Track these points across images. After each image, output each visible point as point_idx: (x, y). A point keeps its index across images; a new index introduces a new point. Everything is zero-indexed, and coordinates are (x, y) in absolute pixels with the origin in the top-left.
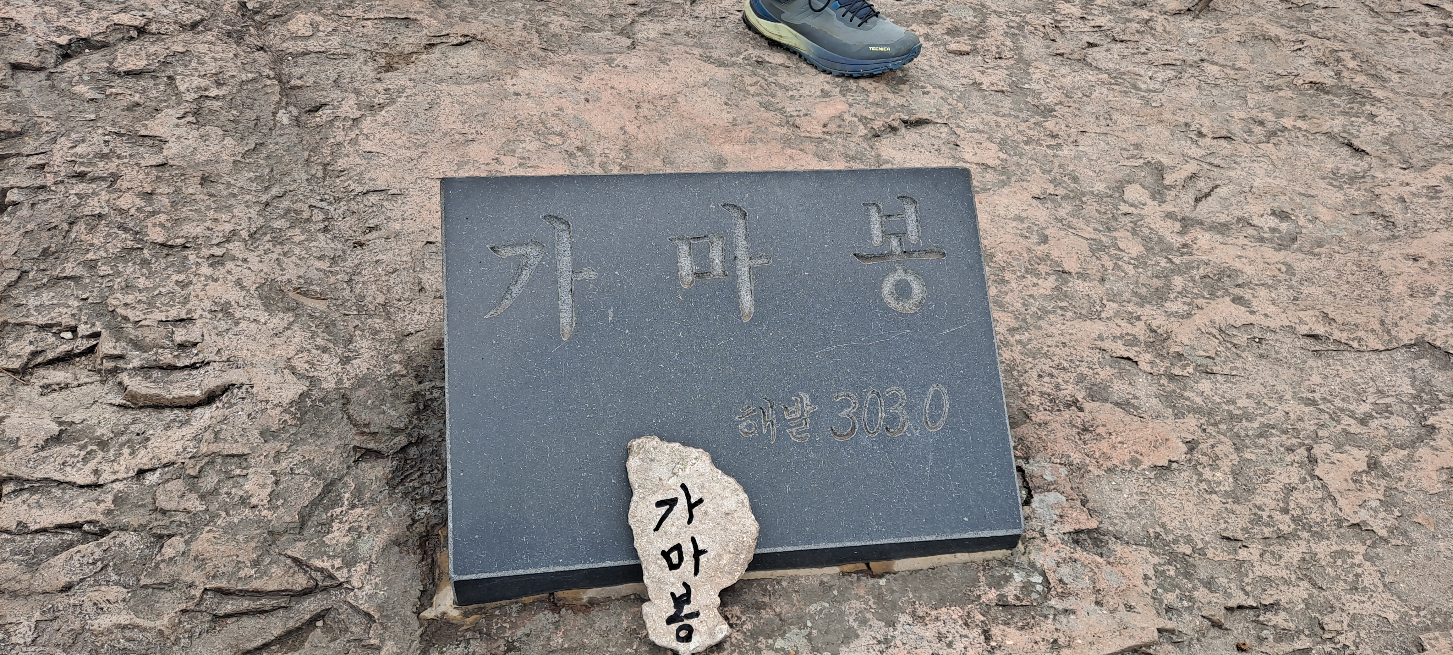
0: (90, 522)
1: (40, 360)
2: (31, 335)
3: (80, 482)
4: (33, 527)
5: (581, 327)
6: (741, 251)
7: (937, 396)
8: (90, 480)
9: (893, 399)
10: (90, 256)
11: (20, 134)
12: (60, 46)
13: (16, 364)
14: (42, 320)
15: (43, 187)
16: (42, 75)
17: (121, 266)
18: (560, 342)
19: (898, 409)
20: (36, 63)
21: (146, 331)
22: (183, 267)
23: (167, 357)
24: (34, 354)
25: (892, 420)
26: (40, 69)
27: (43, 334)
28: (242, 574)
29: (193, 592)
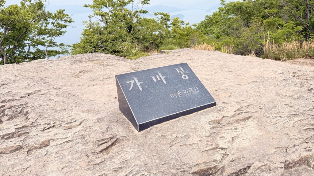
0: (69, 140)
1: (45, 128)
2: (43, 125)
3: (64, 137)
4: (59, 144)
5: (143, 89)
6: (161, 76)
7: (196, 88)
8: (65, 137)
9: (190, 90)
10: (49, 114)
11: (27, 104)
12: (28, 94)
13: (42, 129)
14: (44, 123)
15: (35, 109)
16: (26, 98)
17: (55, 114)
18: (141, 91)
19: (192, 90)
20: (25, 96)
21: (64, 119)
22: (66, 111)
23: (70, 121)
24: (44, 128)
25: (192, 92)
26: (26, 97)
27: (45, 125)
28: (101, 137)
29: (94, 141)
